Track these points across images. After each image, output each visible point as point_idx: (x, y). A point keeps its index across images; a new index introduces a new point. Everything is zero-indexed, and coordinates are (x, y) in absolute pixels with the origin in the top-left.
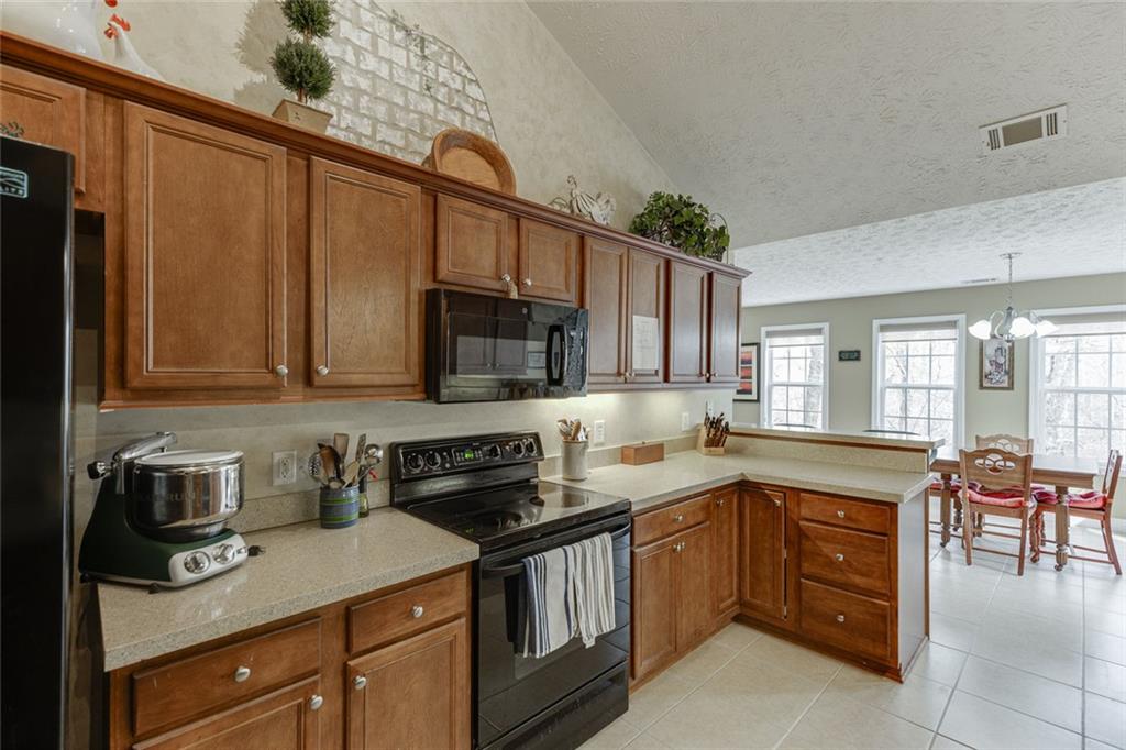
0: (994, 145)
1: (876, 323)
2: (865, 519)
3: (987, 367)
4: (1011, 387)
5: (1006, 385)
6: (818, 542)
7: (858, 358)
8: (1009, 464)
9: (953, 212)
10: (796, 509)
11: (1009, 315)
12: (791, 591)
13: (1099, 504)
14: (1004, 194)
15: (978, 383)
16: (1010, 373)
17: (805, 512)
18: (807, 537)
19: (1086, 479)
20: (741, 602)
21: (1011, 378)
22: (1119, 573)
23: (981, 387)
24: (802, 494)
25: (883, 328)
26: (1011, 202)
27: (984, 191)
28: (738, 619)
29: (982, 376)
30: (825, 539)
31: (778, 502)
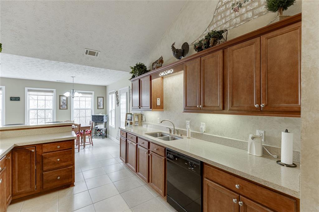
0: (86, 53)
1: (26, 89)
2: (66, 146)
3: (61, 104)
4: (67, 109)
5: (66, 108)
6: (50, 159)
7: (19, 100)
8: (76, 127)
9: (72, 64)
10: (40, 151)
11: (73, 91)
12: (38, 179)
13: (90, 132)
14: (85, 64)
15: (59, 108)
16: (67, 105)
17: (45, 150)
18: (46, 158)
19: (89, 127)
20: (13, 195)
21: (67, 106)
22: (93, 145)
23: (60, 109)
24: (43, 145)
25: (29, 90)
26: (84, 66)
27: (81, 62)
28: (13, 202)
29: (60, 106)
30: (53, 156)
31: (33, 151)
